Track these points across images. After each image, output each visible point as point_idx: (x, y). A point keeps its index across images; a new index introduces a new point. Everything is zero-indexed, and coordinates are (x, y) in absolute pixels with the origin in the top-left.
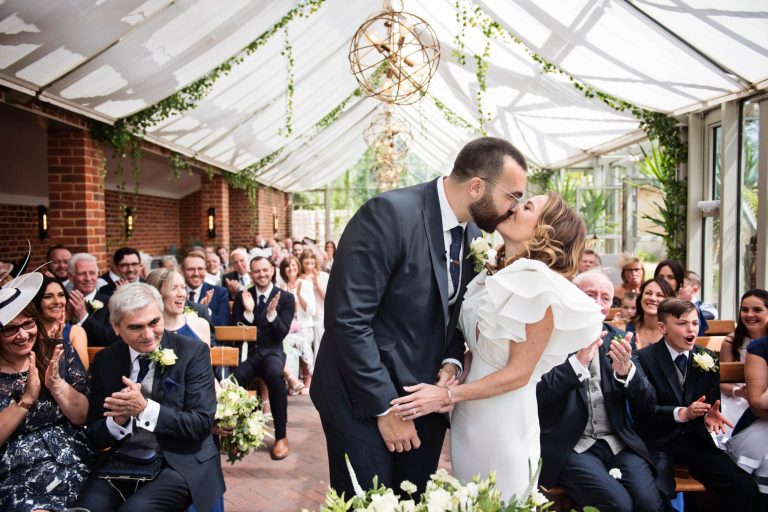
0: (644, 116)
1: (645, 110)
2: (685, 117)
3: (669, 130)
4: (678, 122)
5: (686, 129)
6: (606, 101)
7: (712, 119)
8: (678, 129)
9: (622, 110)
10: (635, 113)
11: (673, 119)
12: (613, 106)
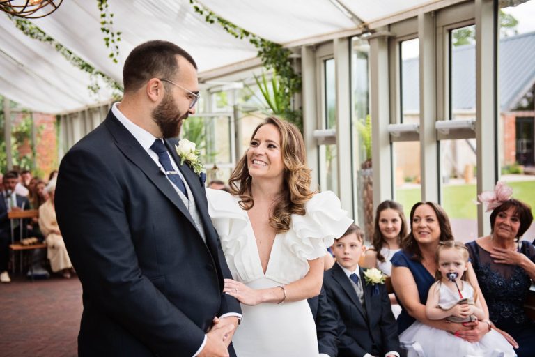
0: (262, 45)
1: (262, 40)
2: (299, 50)
3: (284, 60)
4: (292, 53)
5: (299, 60)
6: (226, 28)
7: (323, 52)
8: (291, 60)
9: (241, 38)
10: (253, 42)
11: (287, 50)
12: (233, 34)
